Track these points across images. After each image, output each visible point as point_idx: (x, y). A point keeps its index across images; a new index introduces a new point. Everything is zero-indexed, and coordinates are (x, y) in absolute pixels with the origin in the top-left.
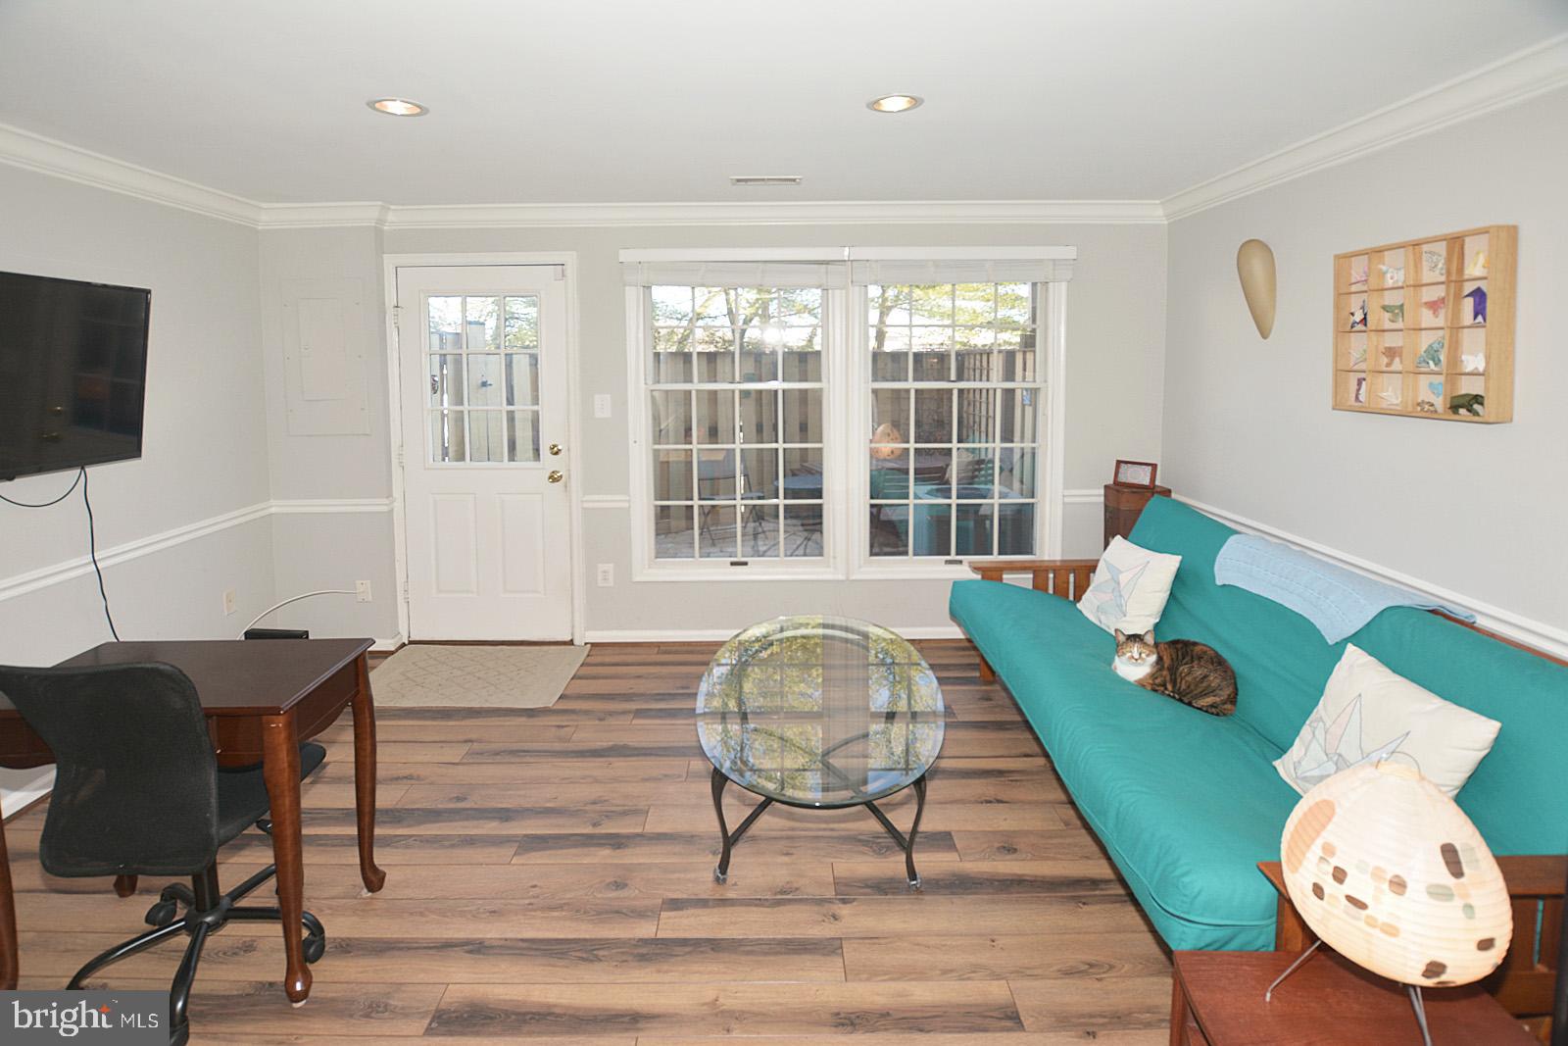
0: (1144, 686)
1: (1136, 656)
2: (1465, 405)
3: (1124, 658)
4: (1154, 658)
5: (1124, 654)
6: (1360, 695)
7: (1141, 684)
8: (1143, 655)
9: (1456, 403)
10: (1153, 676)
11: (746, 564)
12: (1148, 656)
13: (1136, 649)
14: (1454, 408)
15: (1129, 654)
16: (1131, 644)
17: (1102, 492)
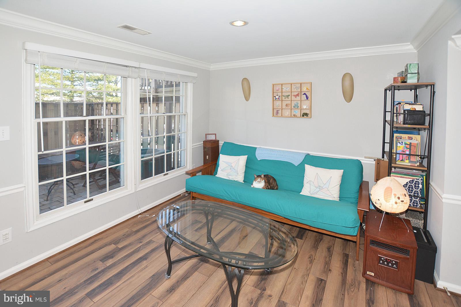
0: (264, 189)
1: (259, 181)
2: (306, 115)
3: (256, 182)
4: (264, 181)
5: (256, 180)
6: (317, 173)
7: (263, 188)
8: (261, 180)
9: (304, 114)
10: (265, 185)
11: (92, 200)
12: (262, 180)
13: (259, 179)
14: (303, 116)
15: (257, 180)
16: (258, 178)
17: (203, 143)
